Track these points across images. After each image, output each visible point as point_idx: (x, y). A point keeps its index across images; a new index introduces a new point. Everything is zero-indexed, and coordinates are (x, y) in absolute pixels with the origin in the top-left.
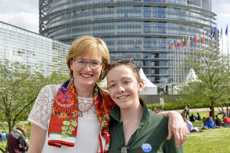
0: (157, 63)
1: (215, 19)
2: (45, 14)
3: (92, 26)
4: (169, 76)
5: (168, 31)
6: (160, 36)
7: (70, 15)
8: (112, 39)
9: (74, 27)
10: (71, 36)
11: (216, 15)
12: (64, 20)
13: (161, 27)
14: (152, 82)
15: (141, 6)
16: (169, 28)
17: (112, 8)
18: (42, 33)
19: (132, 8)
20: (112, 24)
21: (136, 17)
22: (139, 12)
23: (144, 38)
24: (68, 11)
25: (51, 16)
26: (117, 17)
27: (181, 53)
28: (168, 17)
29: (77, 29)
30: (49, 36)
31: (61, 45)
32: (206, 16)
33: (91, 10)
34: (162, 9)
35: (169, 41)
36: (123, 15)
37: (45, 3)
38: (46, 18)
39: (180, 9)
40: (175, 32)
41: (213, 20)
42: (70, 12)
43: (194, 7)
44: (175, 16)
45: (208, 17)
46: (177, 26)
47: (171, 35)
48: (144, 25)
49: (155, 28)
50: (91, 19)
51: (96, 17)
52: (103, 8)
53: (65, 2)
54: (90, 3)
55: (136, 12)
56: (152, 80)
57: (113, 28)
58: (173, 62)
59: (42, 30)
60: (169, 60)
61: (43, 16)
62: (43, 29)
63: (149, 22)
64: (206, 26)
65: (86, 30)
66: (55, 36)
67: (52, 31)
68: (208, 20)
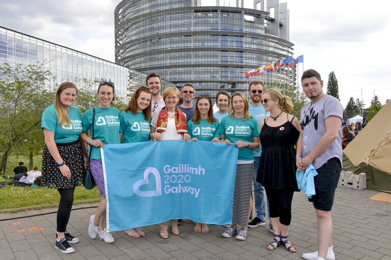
1: (292, 49)
2: (120, 42)
3: (168, 55)
5: (245, 60)
6: (237, 66)
7: (147, 44)
8: (189, 69)
9: (151, 57)
10: (147, 65)
11: (294, 45)
12: (140, 49)
13: (238, 57)
15: (218, 35)
16: (246, 58)
17: (189, 37)
18: (118, 62)
19: (209, 37)
20: (189, 53)
21: (213, 46)
22: (216, 41)
23: (221, 68)
24: (145, 40)
25: (127, 45)
26: (194, 46)
28: (245, 46)
29: (154, 58)
30: (125, 65)
31: (139, 75)
32: (283, 46)
33: (167, 39)
34: (240, 38)
35: (246, 71)
36: (200, 44)
37: (121, 32)
38: (123, 46)
39: (257, 38)
40: (254, 63)
41: (290, 50)
43: (272, 37)
45: (286, 47)
46: (254, 56)
47: (248, 64)
48: (221, 55)
49: (231, 58)
50: (167, 48)
51: (172, 46)
52: (180, 37)
53: (141, 31)
54: (167, 32)
55: (213, 41)
57: (190, 57)
60: (246, 90)
61: (119, 45)
62: (119, 58)
63: (227, 51)
64: (283, 55)
65: (163, 59)
66: (132, 65)
67: (128, 60)
68: (285, 50)
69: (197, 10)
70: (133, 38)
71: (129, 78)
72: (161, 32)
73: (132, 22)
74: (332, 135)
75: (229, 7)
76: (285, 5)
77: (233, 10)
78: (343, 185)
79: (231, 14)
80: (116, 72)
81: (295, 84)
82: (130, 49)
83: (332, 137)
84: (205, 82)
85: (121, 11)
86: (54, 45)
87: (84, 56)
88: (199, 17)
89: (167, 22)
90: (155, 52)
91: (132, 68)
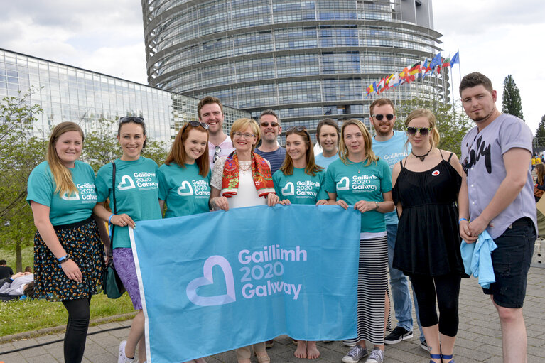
1: (439, 42)
2: (155, 50)
3: (235, 66)
5: (363, 66)
6: (349, 76)
7: (198, 50)
8: (270, 86)
9: (207, 71)
10: (202, 85)
11: (442, 35)
12: (188, 59)
13: (351, 61)
15: (315, 28)
16: (365, 63)
17: (267, 35)
18: (152, 84)
19: (300, 32)
20: (269, 60)
21: (309, 46)
22: (313, 37)
23: (323, 81)
24: (194, 44)
25: (166, 54)
26: (276, 49)
28: (362, 43)
29: (212, 72)
30: (165, 88)
31: (187, 102)
32: (425, 38)
33: (231, 40)
34: (351, 30)
35: (366, 83)
36: (287, 45)
37: (154, 33)
38: (159, 56)
39: (381, 28)
40: (377, 69)
41: (436, 44)
42: (197, 45)
43: (404, 24)
45: (429, 39)
46: (378, 58)
47: (368, 73)
48: (322, 59)
49: (340, 64)
50: (233, 55)
51: (241, 50)
52: (253, 35)
53: (188, 29)
54: (230, 28)
55: (308, 38)
57: (270, 67)
59: (152, 78)
61: (152, 55)
62: (154, 77)
63: (331, 53)
65: (226, 73)
66: (176, 87)
67: (168, 79)
68: (428, 45)
70: (176, 42)
71: (172, 109)
72: (221, 28)
73: (172, 16)
74: (516, 180)
78: (540, 262)
80: (151, 99)
81: (449, 99)
82: (172, 60)
83: (517, 184)
84: (298, 106)
86: (46, 63)
87: (96, 78)
89: (229, 12)
90: (213, 62)
91: (177, 92)
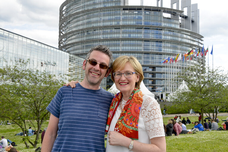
0: (154, 75)
1: (202, 40)
2: (63, 33)
3: (101, 43)
4: (164, 86)
5: (163, 49)
6: (157, 53)
7: (84, 34)
9: (87, 44)
10: (84, 51)
11: (203, 37)
12: (79, 38)
13: (158, 46)
14: (149, 90)
15: (142, 28)
16: (164, 47)
17: (118, 30)
18: (60, 48)
19: (134, 30)
20: (118, 42)
21: (138, 37)
22: (140, 33)
23: (144, 54)
24: (82, 31)
25: (68, 35)
26: (122, 37)
27: (174, 67)
28: (164, 37)
29: (90, 45)
30: (66, 51)
31: (77, 59)
32: (195, 38)
33: (101, 31)
34: (159, 31)
35: (164, 57)
36: (127, 35)
37: (64, 24)
38: (64, 36)
39: (174, 31)
40: (170, 51)
41: (200, 41)
42: (84, 32)
43: (185, 30)
44: (169, 37)
45: (197, 38)
47: (166, 52)
48: (144, 44)
49: (152, 47)
50: (101, 38)
51: (105, 36)
52: (111, 29)
53: (80, 24)
54: (100, 25)
55: (138, 33)
56: (150, 89)
57: (119, 45)
58: (167, 74)
59: (61, 46)
60: (164, 73)
61: (62, 34)
62: (62, 45)
63: (149, 41)
64: (195, 46)
66: (71, 51)
67: (69, 47)
68: (196, 41)
69: (126, 8)
70: (74, 29)
71: (68, 61)
72: (95, 25)
73: (73, 17)
75: (151, 7)
76: (196, 5)
77: (154, 9)
79: (152, 12)
80: (58, 55)
82: (71, 38)
85: (65, 8)
87: (32, 42)
88: (126, 14)
89: (101, 18)
90: (91, 41)
91: (72, 53)
